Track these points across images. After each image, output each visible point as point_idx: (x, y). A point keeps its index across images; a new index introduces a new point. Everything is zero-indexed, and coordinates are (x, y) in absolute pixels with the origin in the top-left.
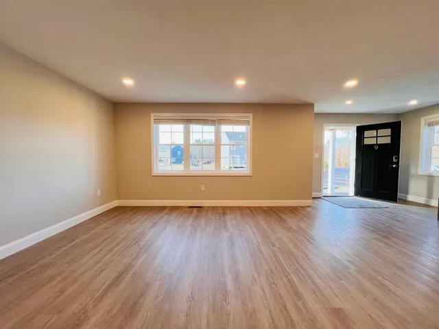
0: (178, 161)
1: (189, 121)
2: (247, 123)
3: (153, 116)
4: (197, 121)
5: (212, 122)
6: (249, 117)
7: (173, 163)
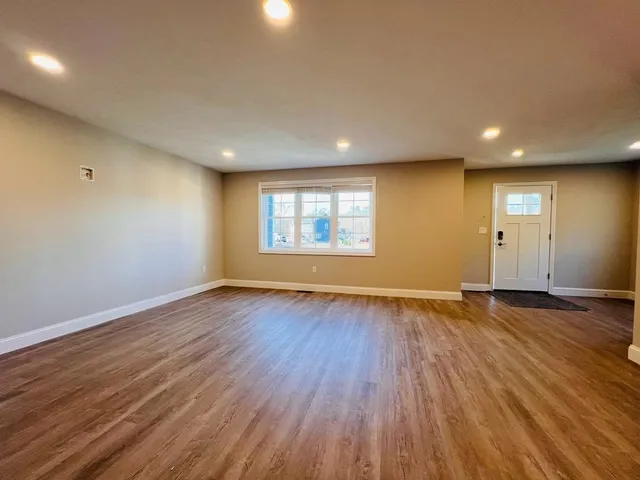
0: (324, 238)
1: (300, 189)
2: (369, 188)
3: (261, 185)
4: (309, 189)
5: (327, 190)
6: (370, 181)
7: (318, 240)
